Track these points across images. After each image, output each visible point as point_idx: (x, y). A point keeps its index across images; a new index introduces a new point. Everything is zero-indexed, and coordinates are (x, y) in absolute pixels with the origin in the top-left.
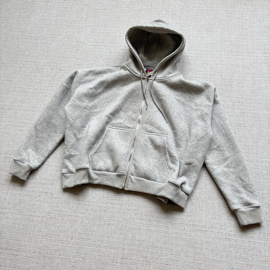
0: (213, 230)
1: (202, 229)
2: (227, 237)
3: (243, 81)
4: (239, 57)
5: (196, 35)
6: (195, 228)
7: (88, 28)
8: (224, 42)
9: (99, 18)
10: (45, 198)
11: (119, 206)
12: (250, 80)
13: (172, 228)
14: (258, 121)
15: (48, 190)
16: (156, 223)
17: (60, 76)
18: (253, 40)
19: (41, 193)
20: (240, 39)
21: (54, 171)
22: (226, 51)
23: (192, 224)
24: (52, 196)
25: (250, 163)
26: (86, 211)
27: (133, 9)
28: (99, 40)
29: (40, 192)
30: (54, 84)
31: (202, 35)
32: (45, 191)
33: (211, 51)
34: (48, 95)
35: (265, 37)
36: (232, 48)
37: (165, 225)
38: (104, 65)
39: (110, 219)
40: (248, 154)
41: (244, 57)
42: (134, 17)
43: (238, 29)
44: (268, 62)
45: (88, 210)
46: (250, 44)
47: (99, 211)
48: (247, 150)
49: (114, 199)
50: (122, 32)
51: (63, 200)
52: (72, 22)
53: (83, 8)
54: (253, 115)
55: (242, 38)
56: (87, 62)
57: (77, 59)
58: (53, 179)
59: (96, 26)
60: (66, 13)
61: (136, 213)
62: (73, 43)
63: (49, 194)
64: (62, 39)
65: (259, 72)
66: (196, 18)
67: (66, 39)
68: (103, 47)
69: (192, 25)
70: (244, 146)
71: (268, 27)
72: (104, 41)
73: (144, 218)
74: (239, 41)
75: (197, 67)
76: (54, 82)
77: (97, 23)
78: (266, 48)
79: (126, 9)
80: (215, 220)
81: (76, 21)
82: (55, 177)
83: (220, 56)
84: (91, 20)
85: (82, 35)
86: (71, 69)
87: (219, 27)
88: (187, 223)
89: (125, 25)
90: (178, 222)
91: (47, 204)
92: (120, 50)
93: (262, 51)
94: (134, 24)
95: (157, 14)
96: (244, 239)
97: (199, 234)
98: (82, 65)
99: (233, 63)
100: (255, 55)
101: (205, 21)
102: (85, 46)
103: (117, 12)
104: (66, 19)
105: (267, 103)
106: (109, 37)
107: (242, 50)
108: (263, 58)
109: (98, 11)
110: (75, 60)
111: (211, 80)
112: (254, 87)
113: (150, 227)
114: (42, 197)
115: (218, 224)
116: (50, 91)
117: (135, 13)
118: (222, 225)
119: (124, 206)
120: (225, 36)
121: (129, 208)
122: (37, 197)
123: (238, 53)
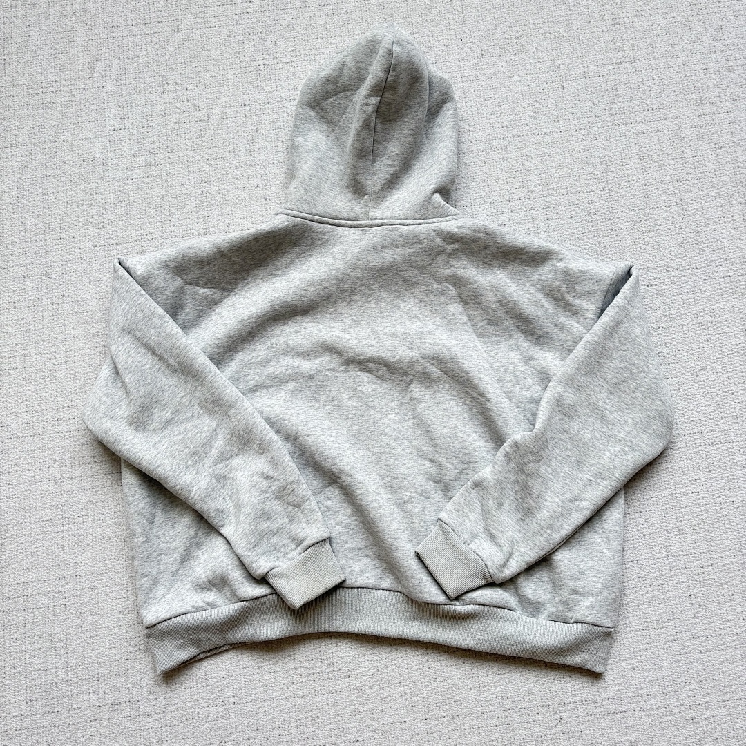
0: (643, 705)
1: (612, 709)
2: (686, 716)
3: (647, 212)
4: (622, 129)
5: (473, 73)
6: (590, 711)
7: (106, 105)
8: (566, 84)
9: (133, 58)
10: (115, 721)
11: (354, 695)
12: (668, 203)
13: (525, 725)
14: (714, 337)
15: (117, 694)
16: (475, 722)
17: (55, 300)
18: (657, 62)
19: (98, 710)
20: (616, 66)
21: (123, 630)
22: (579, 115)
23: (578, 699)
24: (134, 712)
25: (712, 475)
26: (254, 734)
27: (245, 5)
28: (157, 145)
29: (94, 706)
30: (41, 331)
31: (494, 70)
32: (109, 702)
33: (532, 121)
34: (34, 376)
35: (690, 46)
36: (596, 101)
37: (503, 721)
38: (196, 233)
39: (334, 740)
40: (703, 448)
41: (640, 127)
42: (256, 37)
43: (604, 28)
44: (713, 131)
45: (260, 728)
46: (650, 78)
47: (294, 724)
48: (696, 436)
49: (331, 676)
50: (227, 99)
51: (175, 714)
52: (45, 90)
53: (69, 26)
54: (695, 321)
55: (622, 60)
56: (134, 233)
57: (96, 226)
58: (125, 656)
59: (133, 92)
60: (14, 56)
61: (408, 703)
62: (68, 168)
63: (126, 706)
64: (24, 158)
65: (692, 171)
66: (460, 9)
67: (39, 157)
68: (176, 166)
69: (453, 36)
70: (687, 424)
71: (694, 8)
72: (174, 143)
73: (435, 713)
74: (612, 72)
75: (497, 186)
76: (40, 326)
77: (132, 82)
78: (698, 85)
79: (221, 8)
80: (642, 672)
81: (58, 84)
82: (130, 648)
83: (562, 134)
84: (108, 73)
85: (91, 135)
86: (85, 266)
87: (542, 31)
88: (565, 700)
89: (231, 74)
90: (540, 703)
91: (127, 741)
92: (236, 167)
93: (690, 96)
94: (261, 63)
95: (331, 12)
96: (732, 709)
97: (605, 724)
98: (120, 247)
99: (608, 153)
100: (669, 116)
101: (491, 17)
102: (112, 175)
103: (194, 26)
104: (20, 83)
105: (731, 273)
106: (189, 125)
107: (626, 104)
108: (697, 121)
109: (125, 34)
110: (93, 231)
111: (550, 223)
112: (683, 226)
113: (460, 737)
114: (105, 723)
115: (653, 682)
116: (33, 360)
117: (254, 20)
118: (666, 683)
119: (368, 691)
120: (567, 62)
121: (384, 694)
122: (88, 724)
123: (618, 117)
